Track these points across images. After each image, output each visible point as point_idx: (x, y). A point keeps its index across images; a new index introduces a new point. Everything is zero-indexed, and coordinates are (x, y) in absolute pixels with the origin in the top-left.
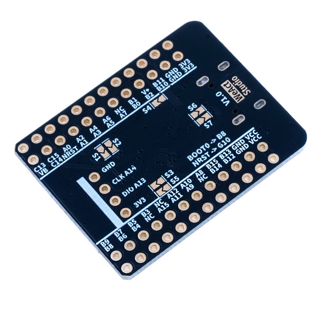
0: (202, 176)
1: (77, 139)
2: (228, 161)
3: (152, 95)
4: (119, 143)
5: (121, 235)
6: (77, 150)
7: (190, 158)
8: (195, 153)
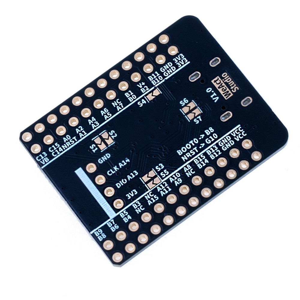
0: (189, 170)
1: (77, 129)
2: (214, 157)
3: (147, 89)
4: (115, 135)
5: (113, 225)
6: (76, 140)
7: (179, 152)
8: (184, 148)
